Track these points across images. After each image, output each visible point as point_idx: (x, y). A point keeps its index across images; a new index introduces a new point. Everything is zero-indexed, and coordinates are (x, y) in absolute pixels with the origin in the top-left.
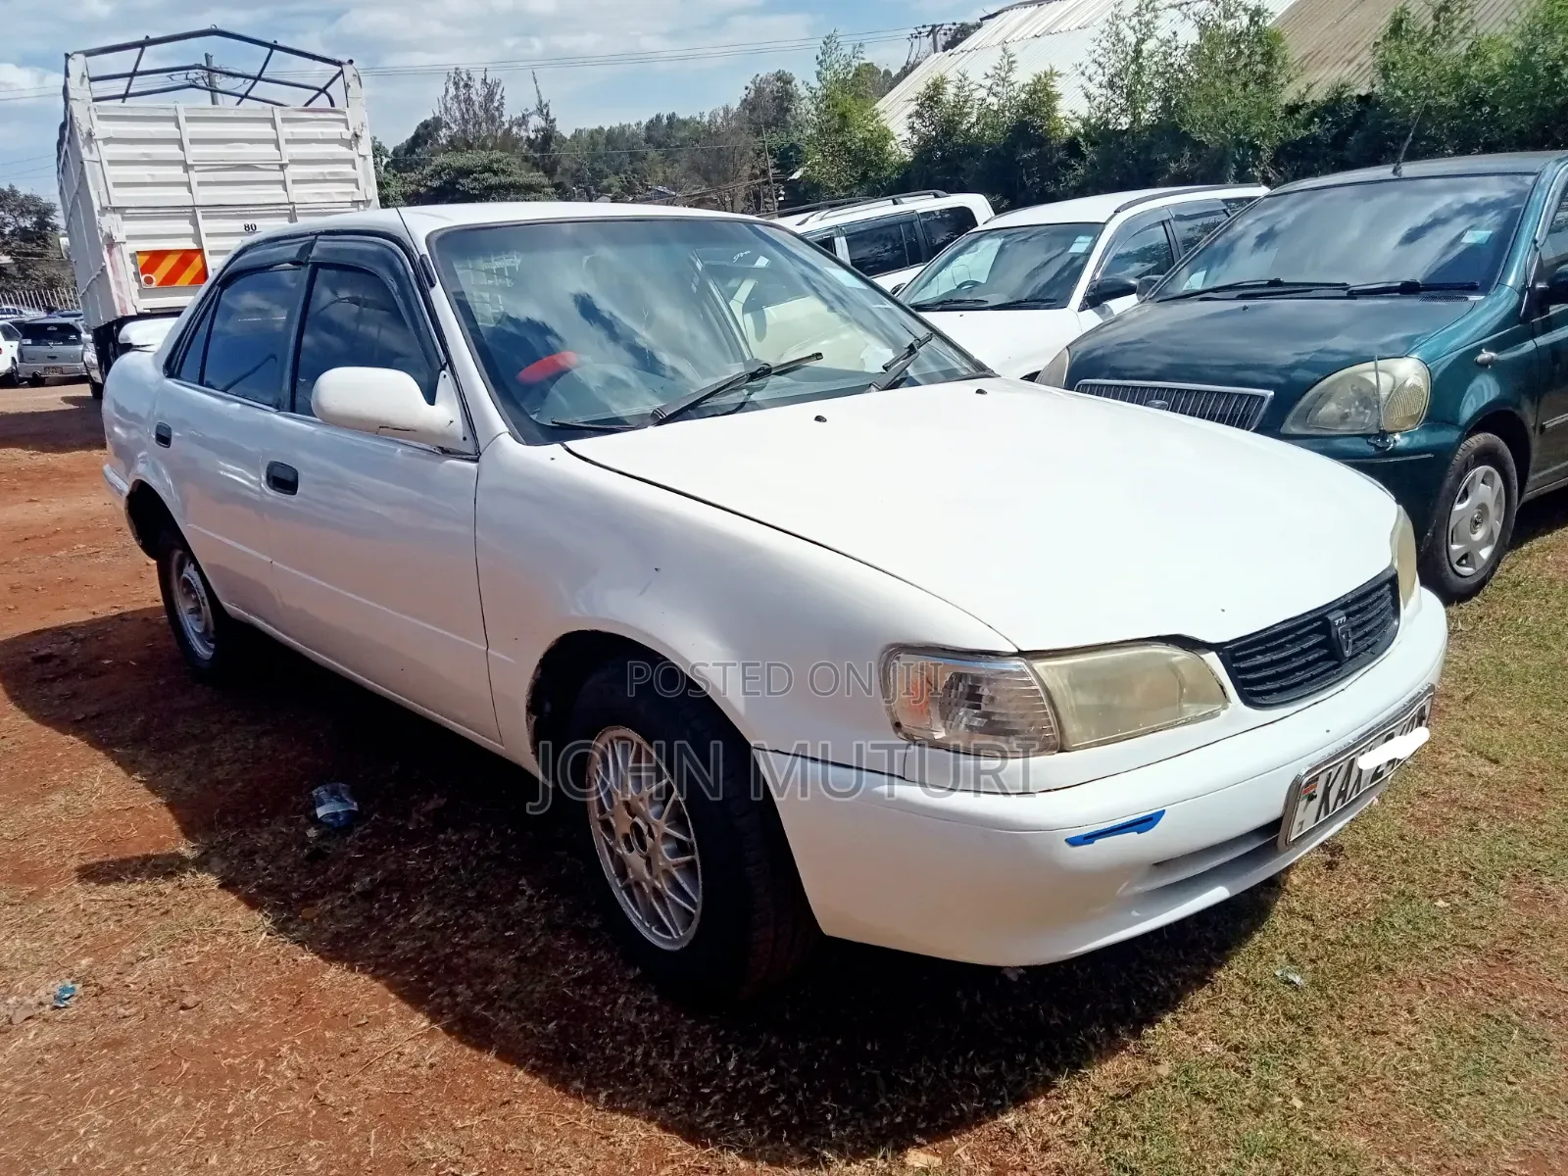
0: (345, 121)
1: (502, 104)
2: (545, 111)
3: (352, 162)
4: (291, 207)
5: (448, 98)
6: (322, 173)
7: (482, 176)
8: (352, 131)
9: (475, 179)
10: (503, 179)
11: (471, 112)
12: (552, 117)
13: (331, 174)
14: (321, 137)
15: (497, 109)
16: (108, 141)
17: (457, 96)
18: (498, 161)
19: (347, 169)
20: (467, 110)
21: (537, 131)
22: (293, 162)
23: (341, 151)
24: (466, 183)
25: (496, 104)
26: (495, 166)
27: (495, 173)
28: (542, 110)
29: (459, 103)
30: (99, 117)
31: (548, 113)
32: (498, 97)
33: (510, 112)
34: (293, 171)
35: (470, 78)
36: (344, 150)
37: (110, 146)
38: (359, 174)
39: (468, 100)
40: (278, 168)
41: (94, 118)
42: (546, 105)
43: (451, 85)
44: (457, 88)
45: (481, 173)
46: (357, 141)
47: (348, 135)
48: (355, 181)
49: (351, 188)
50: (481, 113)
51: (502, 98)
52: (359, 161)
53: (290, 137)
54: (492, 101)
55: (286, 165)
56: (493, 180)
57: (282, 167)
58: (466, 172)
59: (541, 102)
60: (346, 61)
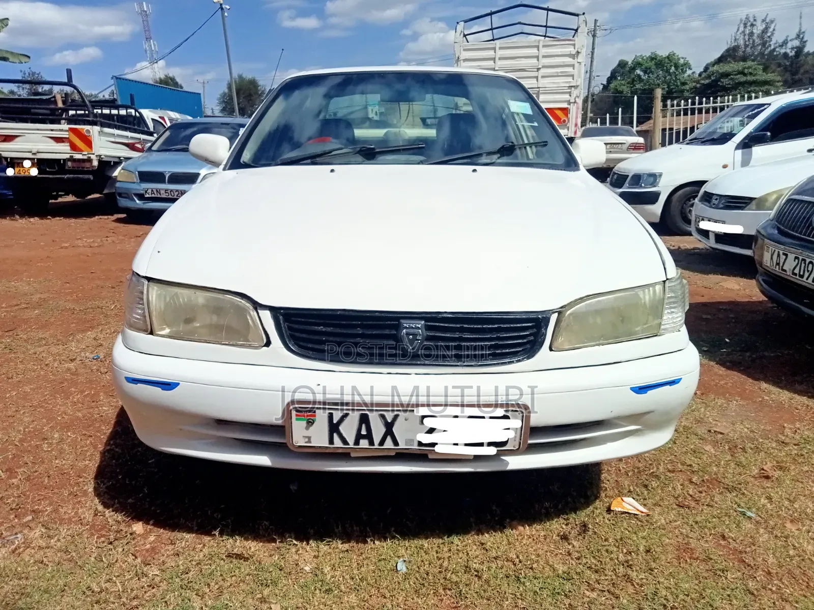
0: (574, 45)
1: (773, 34)
2: (801, 36)
3: (573, 66)
4: (538, 90)
5: (738, 33)
6: (557, 72)
7: (735, 77)
8: (576, 50)
9: (732, 79)
10: (749, 78)
11: (751, 41)
12: (805, 39)
13: (561, 72)
14: (560, 54)
15: (769, 37)
16: (465, 60)
17: (743, 32)
18: (749, 68)
19: (570, 69)
20: (749, 40)
21: (792, 48)
22: (544, 67)
23: (568, 60)
24: (725, 82)
25: (769, 34)
26: (746, 71)
27: (745, 75)
28: (800, 36)
29: (745, 35)
30: (464, 50)
31: (803, 37)
32: (771, 30)
33: (778, 38)
34: (543, 71)
35: (755, 20)
36: (571, 60)
37: (466, 62)
38: (575, 72)
39: (751, 34)
40: (536, 70)
41: (462, 50)
42: (804, 32)
43: (742, 25)
44: (745, 27)
45: (736, 75)
46: (578, 55)
47: (574, 52)
48: (573, 76)
49: (570, 79)
50: (758, 41)
51: (774, 30)
52: (577, 65)
53: (545, 54)
54: (767, 32)
55: (540, 68)
56: (743, 79)
57: (538, 69)
58: (726, 75)
59: (800, 30)
60: (582, 13)
